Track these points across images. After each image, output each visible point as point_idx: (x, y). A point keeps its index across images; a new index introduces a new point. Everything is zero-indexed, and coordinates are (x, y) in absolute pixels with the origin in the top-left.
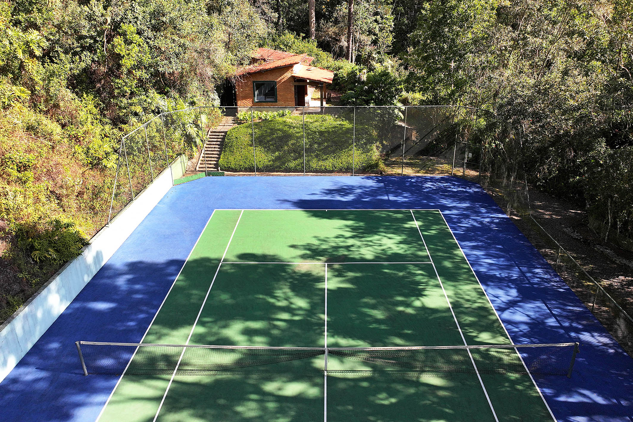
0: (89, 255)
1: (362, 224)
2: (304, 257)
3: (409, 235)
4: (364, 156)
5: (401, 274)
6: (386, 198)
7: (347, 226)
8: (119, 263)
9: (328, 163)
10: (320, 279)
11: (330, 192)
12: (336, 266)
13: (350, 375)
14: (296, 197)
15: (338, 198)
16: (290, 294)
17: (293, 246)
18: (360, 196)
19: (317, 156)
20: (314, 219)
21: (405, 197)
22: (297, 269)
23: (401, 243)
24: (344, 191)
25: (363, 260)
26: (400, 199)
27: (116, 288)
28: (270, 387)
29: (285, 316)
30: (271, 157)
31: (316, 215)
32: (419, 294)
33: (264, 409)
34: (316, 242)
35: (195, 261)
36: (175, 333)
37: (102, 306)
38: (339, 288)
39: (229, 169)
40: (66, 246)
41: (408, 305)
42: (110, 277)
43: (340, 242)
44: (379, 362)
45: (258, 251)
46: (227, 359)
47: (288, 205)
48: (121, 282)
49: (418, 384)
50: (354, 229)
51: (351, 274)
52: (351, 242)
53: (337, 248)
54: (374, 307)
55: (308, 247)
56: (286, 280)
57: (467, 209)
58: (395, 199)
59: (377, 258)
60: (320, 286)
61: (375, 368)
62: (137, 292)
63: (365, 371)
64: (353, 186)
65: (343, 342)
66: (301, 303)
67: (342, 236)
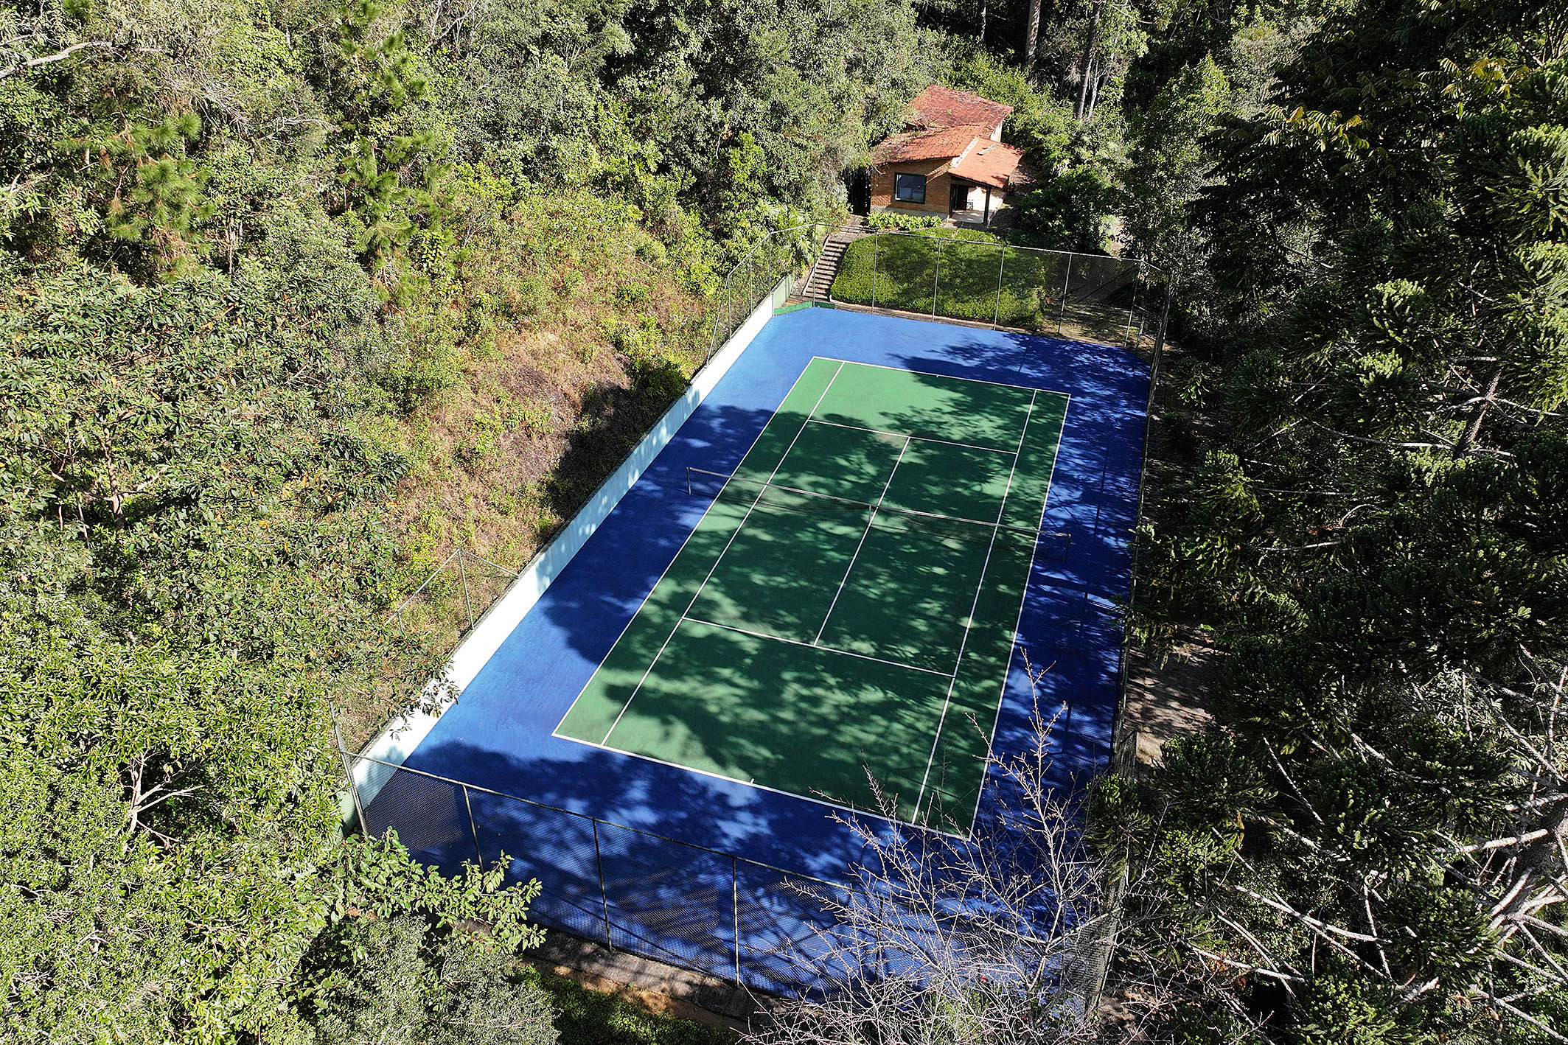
0: (689, 396)
1: (969, 399)
2: (891, 427)
3: (1013, 421)
4: (1017, 303)
5: (977, 459)
6: (1017, 369)
7: (952, 400)
8: (713, 406)
9: (967, 308)
10: (897, 452)
11: (954, 351)
12: (919, 441)
13: (889, 530)
14: (909, 354)
15: (960, 361)
16: (864, 460)
17: (884, 414)
18: (988, 362)
19: (955, 296)
20: (920, 384)
21: (1041, 372)
22: (878, 439)
23: (999, 427)
24: (969, 352)
25: (948, 439)
26: (1034, 373)
27: (711, 429)
28: (824, 526)
29: (853, 478)
30: (897, 288)
31: (925, 380)
32: (984, 479)
33: (816, 538)
34: (909, 413)
35: (784, 414)
36: (758, 475)
37: (698, 443)
38: (911, 463)
39: (842, 299)
40: (673, 384)
41: (966, 487)
42: (705, 418)
43: (935, 417)
44: (916, 525)
45: (846, 413)
46: (796, 501)
47: (897, 362)
48: (715, 423)
49: (939, 544)
50: (957, 403)
51: (929, 451)
52: (946, 418)
53: (927, 423)
54: (935, 484)
55: (899, 417)
56: (864, 447)
57: (1103, 398)
58: (1028, 371)
59: (964, 440)
60: (894, 457)
61: (911, 528)
62: (729, 436)
63: (903, 529)
64: (986, 347)
65: (894, 506)
66: (870, 470)
67: (940, 410)
